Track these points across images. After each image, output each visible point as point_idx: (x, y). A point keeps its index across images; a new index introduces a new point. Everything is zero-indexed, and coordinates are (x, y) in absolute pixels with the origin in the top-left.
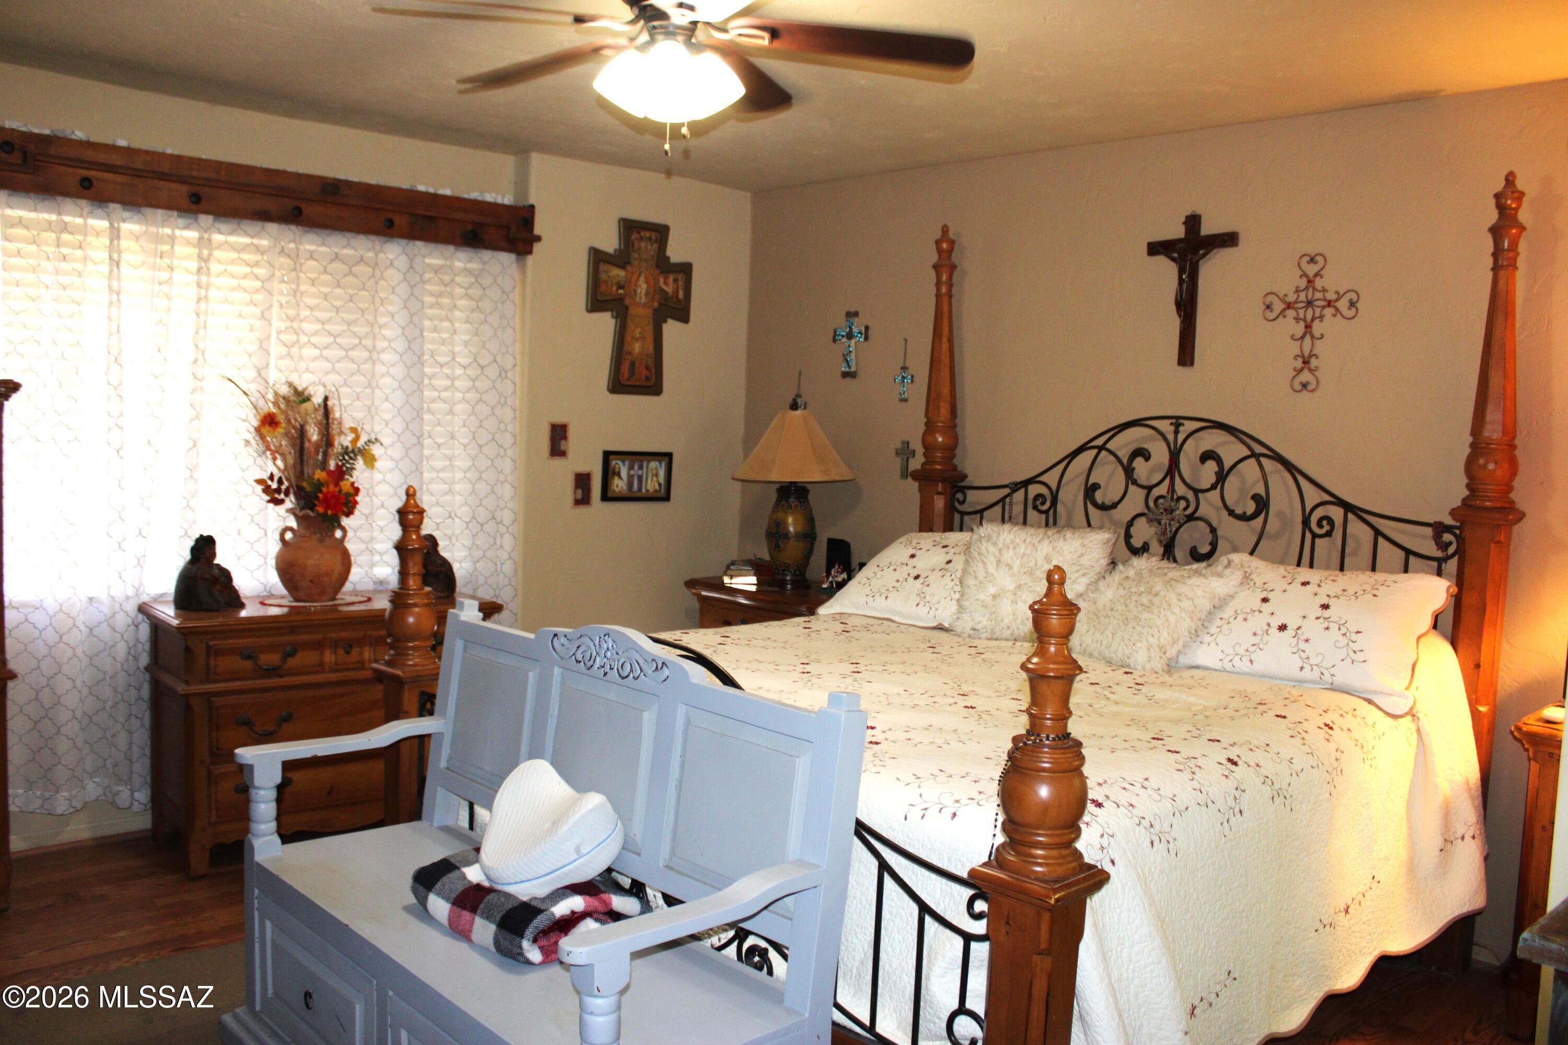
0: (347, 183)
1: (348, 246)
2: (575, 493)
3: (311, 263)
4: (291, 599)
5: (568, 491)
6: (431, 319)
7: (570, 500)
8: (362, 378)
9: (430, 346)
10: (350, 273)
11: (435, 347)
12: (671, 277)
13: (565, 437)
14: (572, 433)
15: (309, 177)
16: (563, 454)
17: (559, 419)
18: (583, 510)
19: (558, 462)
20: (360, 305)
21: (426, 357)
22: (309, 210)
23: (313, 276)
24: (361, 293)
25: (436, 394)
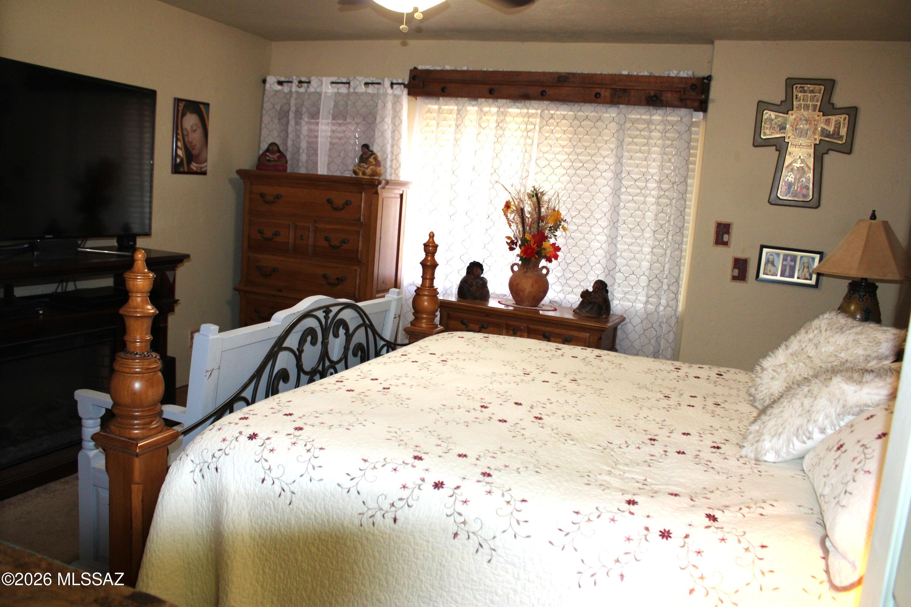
0: (574, 75)
1: (580, 110)
2: (733, 271)
3: (564, 121)
4: (515, 303)
5: (728, 269)
6: (628, 152)
7: (729, 276)
8: (583, 186)
9: (627, 168)
10: (580, 126)
11: (631, 169)
12: (833, 118)
13: (728, 232)
14: (734, 231)
15: (550, 74)
16: (726, 244)
17: (724, 220)
18: (738, 285)
19: (720, 249)
20: (584, 144)
21: (623, 175)
22: (549, 91)
23: (565, 128)
24: (585, 137)
25: (631, 198)
